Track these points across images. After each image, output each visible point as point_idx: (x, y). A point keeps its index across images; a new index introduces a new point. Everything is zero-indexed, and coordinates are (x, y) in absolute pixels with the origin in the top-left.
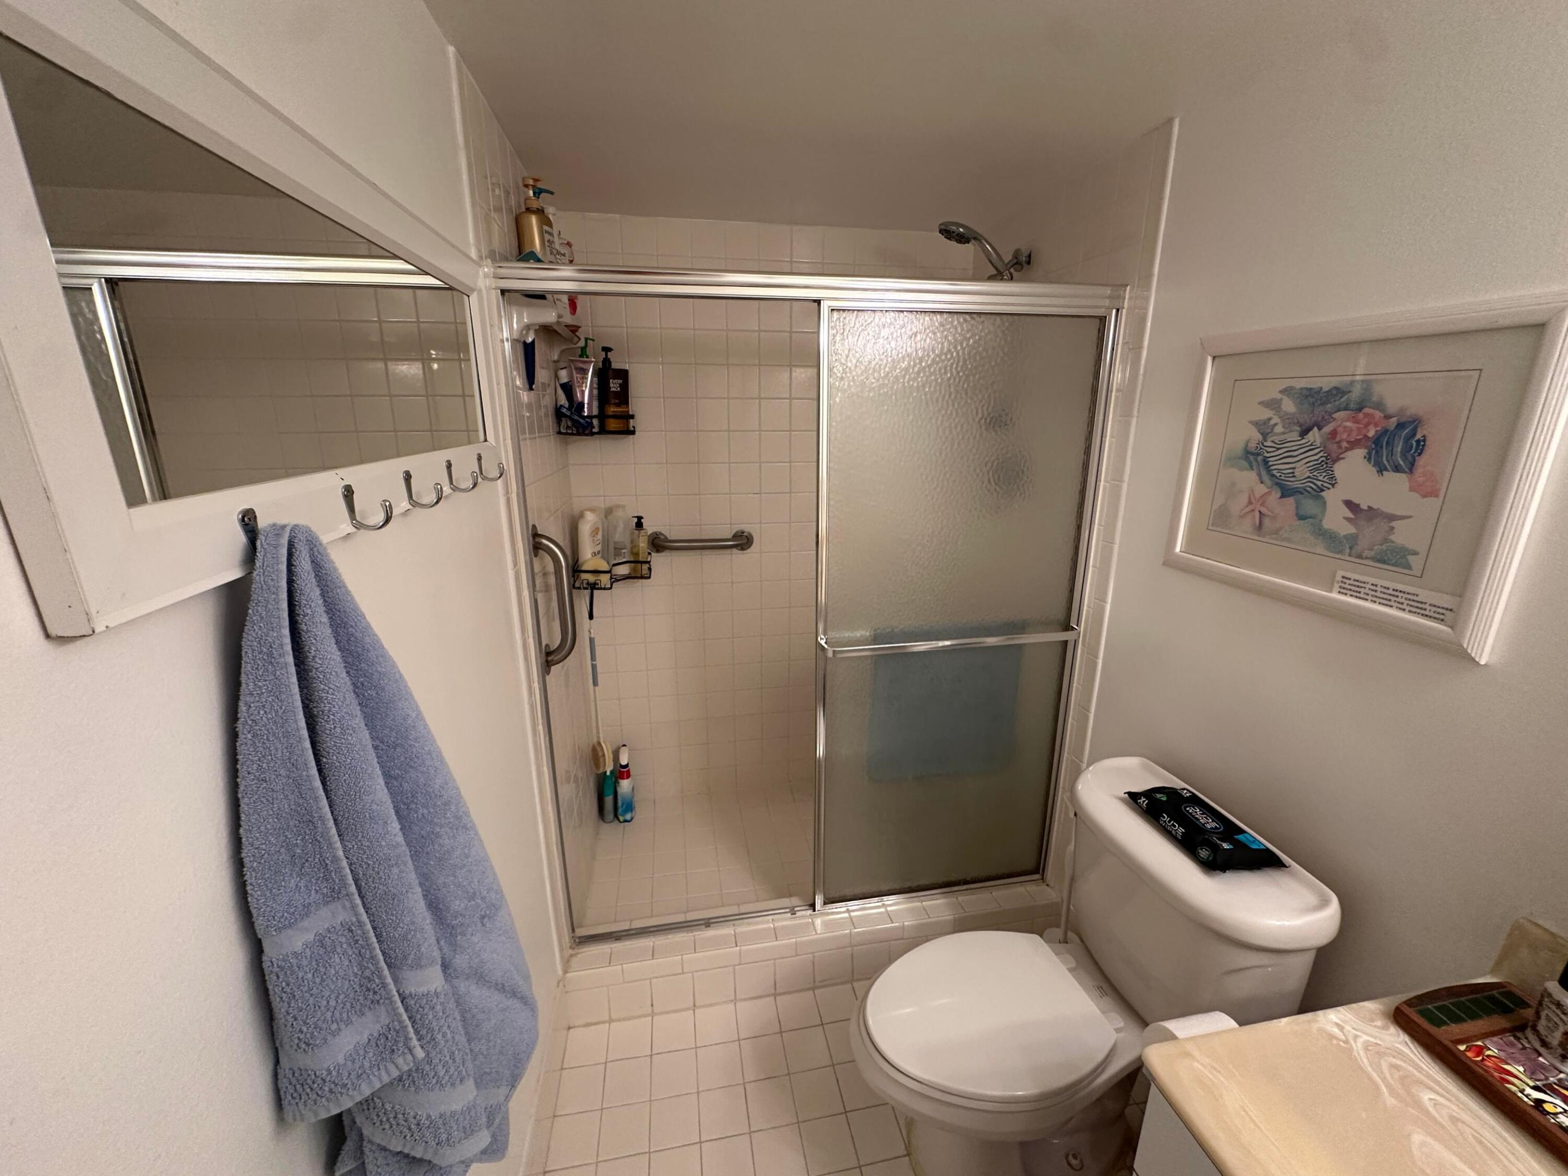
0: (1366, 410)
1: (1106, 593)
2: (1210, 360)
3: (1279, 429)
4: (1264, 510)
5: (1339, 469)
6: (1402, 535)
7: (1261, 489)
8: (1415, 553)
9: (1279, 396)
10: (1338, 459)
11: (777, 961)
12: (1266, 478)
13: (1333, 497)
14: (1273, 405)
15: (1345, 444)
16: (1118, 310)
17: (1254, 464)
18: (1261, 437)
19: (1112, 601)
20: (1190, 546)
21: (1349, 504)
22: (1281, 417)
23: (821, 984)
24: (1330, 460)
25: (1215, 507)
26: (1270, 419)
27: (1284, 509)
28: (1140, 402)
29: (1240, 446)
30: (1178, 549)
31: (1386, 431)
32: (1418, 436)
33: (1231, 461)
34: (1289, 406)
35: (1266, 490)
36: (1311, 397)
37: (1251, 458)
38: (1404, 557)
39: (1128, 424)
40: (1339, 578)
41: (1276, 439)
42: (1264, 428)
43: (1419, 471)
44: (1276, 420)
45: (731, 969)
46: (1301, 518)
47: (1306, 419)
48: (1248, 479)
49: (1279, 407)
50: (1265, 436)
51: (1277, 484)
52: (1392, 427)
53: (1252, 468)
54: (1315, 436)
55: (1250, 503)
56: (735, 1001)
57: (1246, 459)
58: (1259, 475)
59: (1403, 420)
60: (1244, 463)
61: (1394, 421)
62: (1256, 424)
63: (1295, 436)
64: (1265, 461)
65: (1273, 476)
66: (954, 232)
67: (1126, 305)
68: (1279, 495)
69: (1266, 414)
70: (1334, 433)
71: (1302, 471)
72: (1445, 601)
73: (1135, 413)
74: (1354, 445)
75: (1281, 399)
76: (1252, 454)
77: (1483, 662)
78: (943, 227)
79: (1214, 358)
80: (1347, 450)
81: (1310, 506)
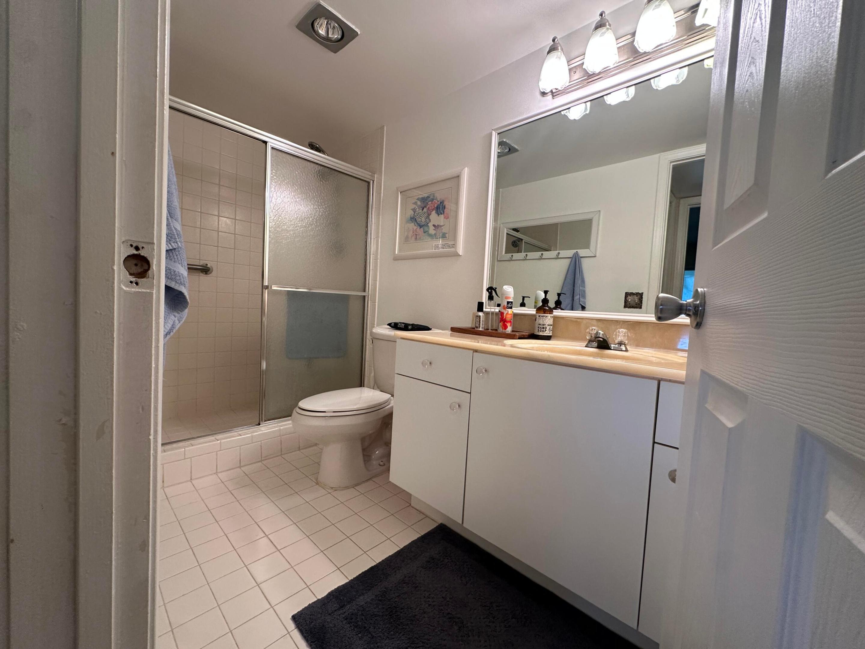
0: (434, 201)
1: (376, 278)
2: (399, 193)
3: (417, 210)
4: (416, 233)
5: (431, 217)
6: (444, 230)
7: (415, 228)
8: (447, 233)
9: (416, 201)
10: (430, 214)
11: (242, 447)
12: (416, 224)
13: (430, 225)
14: (415, 203)
15: (431, 210)
16: (373, 181)
17: (413, 221)
18: (414, 213)
19: (379, 280)
20: (400, 250)
21: (434, 225)
22: (418, 207)
23: (265, 458)
24: (429, 215)
25: (405, 236)
26: (415, 207)
27: (420, 231)
28: (382, 210)
29: (409, 217)
30: (397, 253)
31: (438, 205)
32: (444, 205)
33: (407, 222)
34: (419, 203)
35: (416, 228)
36: (424, 200)
37: (412, 219)
38: (445, 235)
39: (379, 218)
40: (434, 246)
41: (417, 213)
42: (414, 210)
43: (445, 213)
44: (417, 207)
45: (215, 453)
46: (425, 232)
47: (423, 205)
48: (412, 226)
49: (417, 203)
50: (414, 212)
51: (419, 225)
52: (439, 204)
53: (412, 222)
54: (425, 210)
55: (413, 232)
56: (216, 473)
57: (411, 220)
58: (414, 224)
59: (441, 201)
60: (411, 221)
61: (439, 202)
62: (412, 209)
63: (421, 211)
64: (415, 219)
65: (418, 223)
66: (315, 146)
67: (375, 180)
68: (419, 228)
69: (414, 206)
70: (429, 208)
71: (423, 219)
72: (452, 243)
73: (381, 214)
74: (433, 210)
75: (417, 202)
76: (412, 218)
77: (461, 255)
78: (310, 143)
79: (401, 193)
80: (432, 211)
81: (426, 228)
